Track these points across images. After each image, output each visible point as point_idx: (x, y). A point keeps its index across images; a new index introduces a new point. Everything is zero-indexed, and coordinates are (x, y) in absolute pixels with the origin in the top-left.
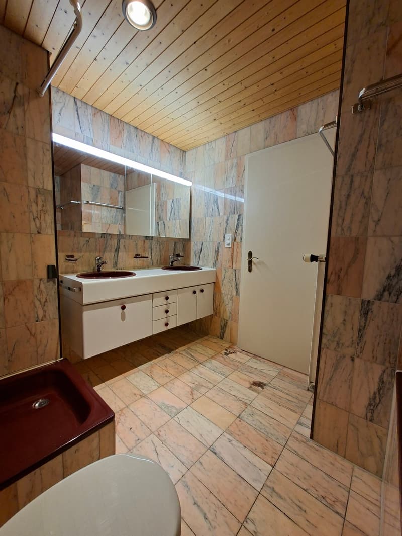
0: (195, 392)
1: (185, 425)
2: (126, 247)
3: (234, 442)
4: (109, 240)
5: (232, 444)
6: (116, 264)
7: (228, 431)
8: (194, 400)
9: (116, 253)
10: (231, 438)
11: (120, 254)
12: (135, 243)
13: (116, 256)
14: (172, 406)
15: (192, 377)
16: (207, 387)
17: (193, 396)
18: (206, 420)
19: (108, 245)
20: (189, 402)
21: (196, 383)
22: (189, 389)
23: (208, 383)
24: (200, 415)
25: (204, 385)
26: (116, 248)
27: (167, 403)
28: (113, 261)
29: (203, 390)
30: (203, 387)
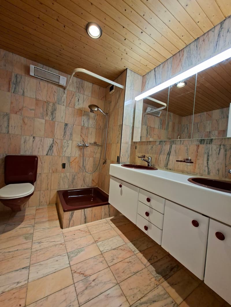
0: (82, 277)
1: (56, 258)
2: (177, 152)
3: (14, 286)
4: (164, 145)
5: (15, 283)
6: (167, 164)
7: (26, 287)
8: (73, 272)
9: (168, 156)
10: (20, 285)
11: (171, 157)
12: (186, 148)
13: (168, 158)
14: (77, 255)
15: (105, 283)
16: (82, 292)
17: (78, 273)
18: (48, 274)
19: (163, 149)
20: (74, 268)
21: (93, 284)
22: (88, 273)
23: (88, 298)
24: (56, 271)
25: (86, 292)
26: (168, 152)
27: (82, 253)
28: (165, 162)
29: (80, 286)
30: (84, 288)
